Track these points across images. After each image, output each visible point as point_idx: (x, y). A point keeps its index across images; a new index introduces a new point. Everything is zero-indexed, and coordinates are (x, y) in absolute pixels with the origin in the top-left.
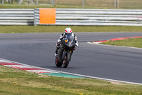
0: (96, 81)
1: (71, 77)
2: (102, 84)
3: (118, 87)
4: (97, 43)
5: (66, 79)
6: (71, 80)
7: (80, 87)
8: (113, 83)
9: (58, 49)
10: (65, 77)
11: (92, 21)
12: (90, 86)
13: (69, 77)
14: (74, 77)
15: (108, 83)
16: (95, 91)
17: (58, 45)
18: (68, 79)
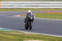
0: (18, 32)
1: (8, 30)
2: (20, 34)
3: (28, 35)
4: (18, 16)
5: (5, 32)
6: (7, 32)
7: (11, 35)
8: (26, 33)
9: (25, 21)
10: (5, 30)
11: (16, 6)
12: (16, 34)
13: (6, 30)
14: (9, 30)
15: (23, 33)
16: (18, 36)
17: (25, 19)
18: (6, 31)
